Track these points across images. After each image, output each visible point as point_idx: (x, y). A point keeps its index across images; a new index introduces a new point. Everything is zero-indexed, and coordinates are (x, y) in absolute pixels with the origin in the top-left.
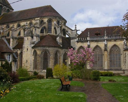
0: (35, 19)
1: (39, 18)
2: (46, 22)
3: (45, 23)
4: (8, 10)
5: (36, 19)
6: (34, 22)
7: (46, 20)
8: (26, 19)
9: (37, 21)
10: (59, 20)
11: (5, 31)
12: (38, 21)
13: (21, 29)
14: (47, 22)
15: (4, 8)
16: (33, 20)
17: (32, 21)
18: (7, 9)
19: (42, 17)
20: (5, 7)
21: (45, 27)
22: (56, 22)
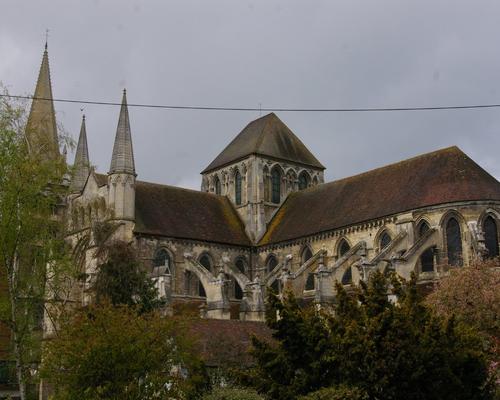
0: (395, 219)
1: (409, 216)
2: (438, 227)
3: (434, 230)
4: (304, 175)
5: (401, 217)
6: (393, 229)
7: (435, 219)
8: (366, 222)
9: (404, 226)
10: (488, 211)
11: (297, 272)
12: (408, 227)
13: (349, 262)
14: (442, 224)
15: (288, 173)
16: (390, 222)
17: (388, 226)
18: (298, 174)
19: (419, 208)
20: (291, 170)
21: (435, 247)
22: (475, 222)
